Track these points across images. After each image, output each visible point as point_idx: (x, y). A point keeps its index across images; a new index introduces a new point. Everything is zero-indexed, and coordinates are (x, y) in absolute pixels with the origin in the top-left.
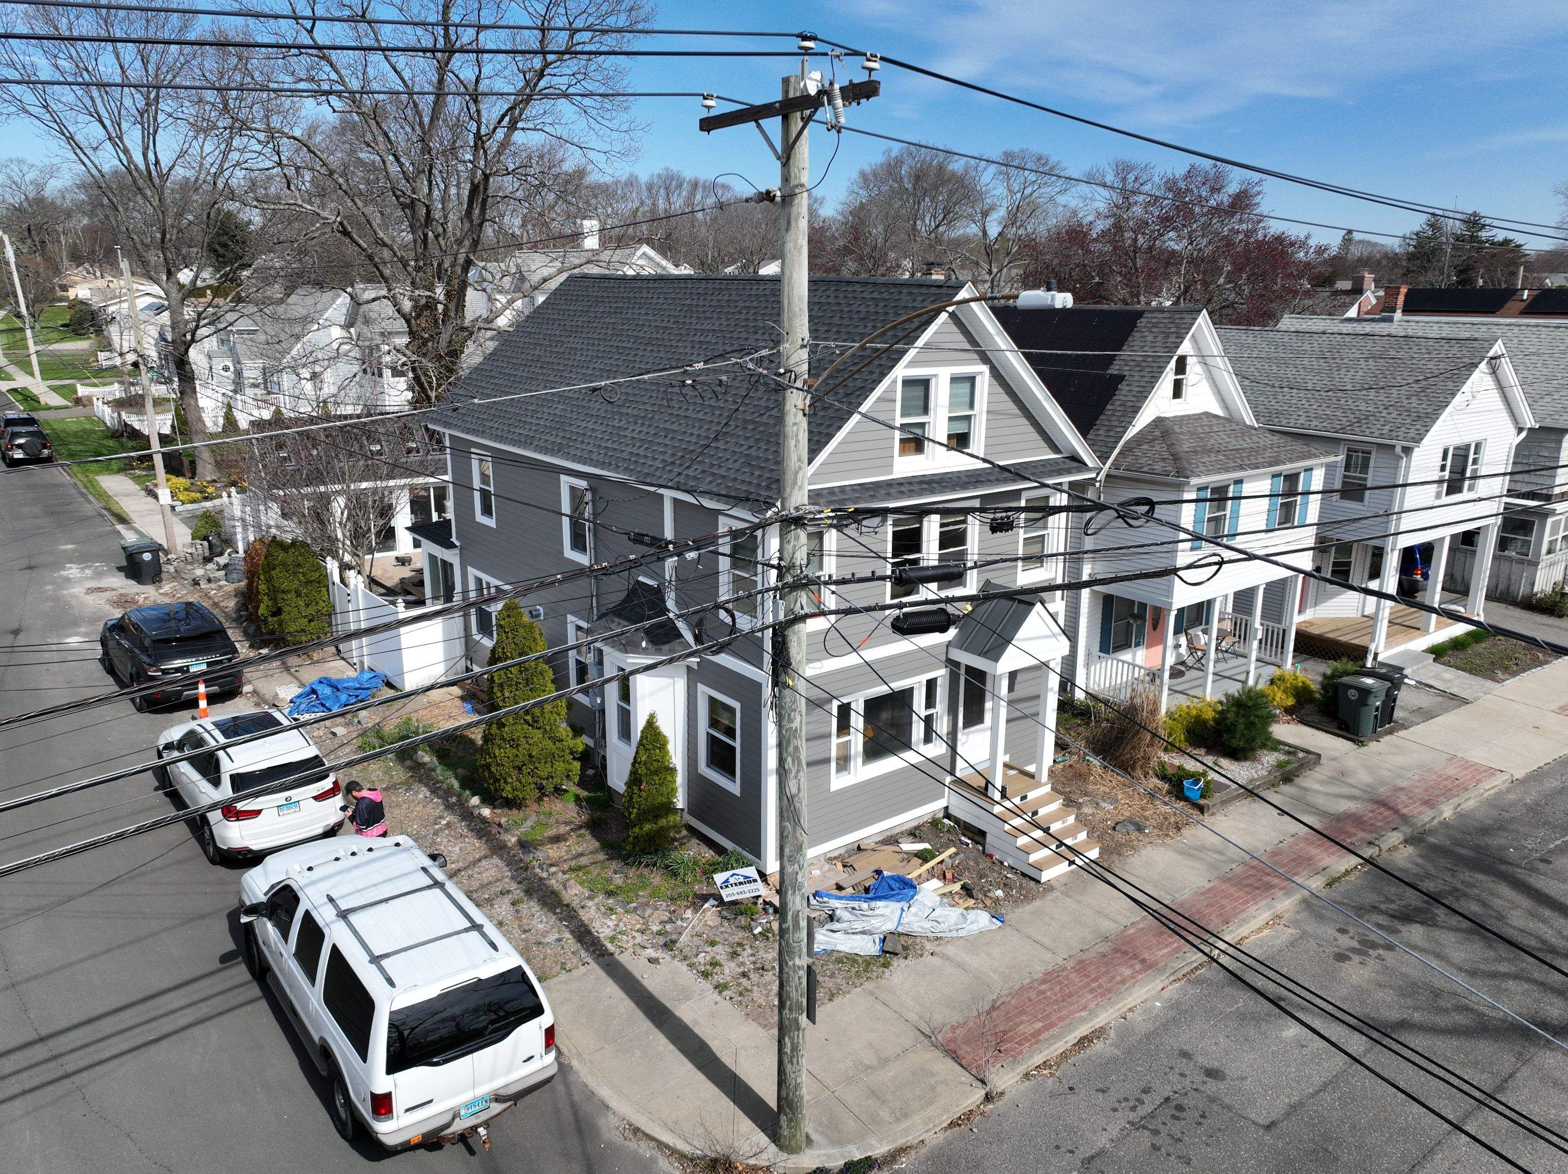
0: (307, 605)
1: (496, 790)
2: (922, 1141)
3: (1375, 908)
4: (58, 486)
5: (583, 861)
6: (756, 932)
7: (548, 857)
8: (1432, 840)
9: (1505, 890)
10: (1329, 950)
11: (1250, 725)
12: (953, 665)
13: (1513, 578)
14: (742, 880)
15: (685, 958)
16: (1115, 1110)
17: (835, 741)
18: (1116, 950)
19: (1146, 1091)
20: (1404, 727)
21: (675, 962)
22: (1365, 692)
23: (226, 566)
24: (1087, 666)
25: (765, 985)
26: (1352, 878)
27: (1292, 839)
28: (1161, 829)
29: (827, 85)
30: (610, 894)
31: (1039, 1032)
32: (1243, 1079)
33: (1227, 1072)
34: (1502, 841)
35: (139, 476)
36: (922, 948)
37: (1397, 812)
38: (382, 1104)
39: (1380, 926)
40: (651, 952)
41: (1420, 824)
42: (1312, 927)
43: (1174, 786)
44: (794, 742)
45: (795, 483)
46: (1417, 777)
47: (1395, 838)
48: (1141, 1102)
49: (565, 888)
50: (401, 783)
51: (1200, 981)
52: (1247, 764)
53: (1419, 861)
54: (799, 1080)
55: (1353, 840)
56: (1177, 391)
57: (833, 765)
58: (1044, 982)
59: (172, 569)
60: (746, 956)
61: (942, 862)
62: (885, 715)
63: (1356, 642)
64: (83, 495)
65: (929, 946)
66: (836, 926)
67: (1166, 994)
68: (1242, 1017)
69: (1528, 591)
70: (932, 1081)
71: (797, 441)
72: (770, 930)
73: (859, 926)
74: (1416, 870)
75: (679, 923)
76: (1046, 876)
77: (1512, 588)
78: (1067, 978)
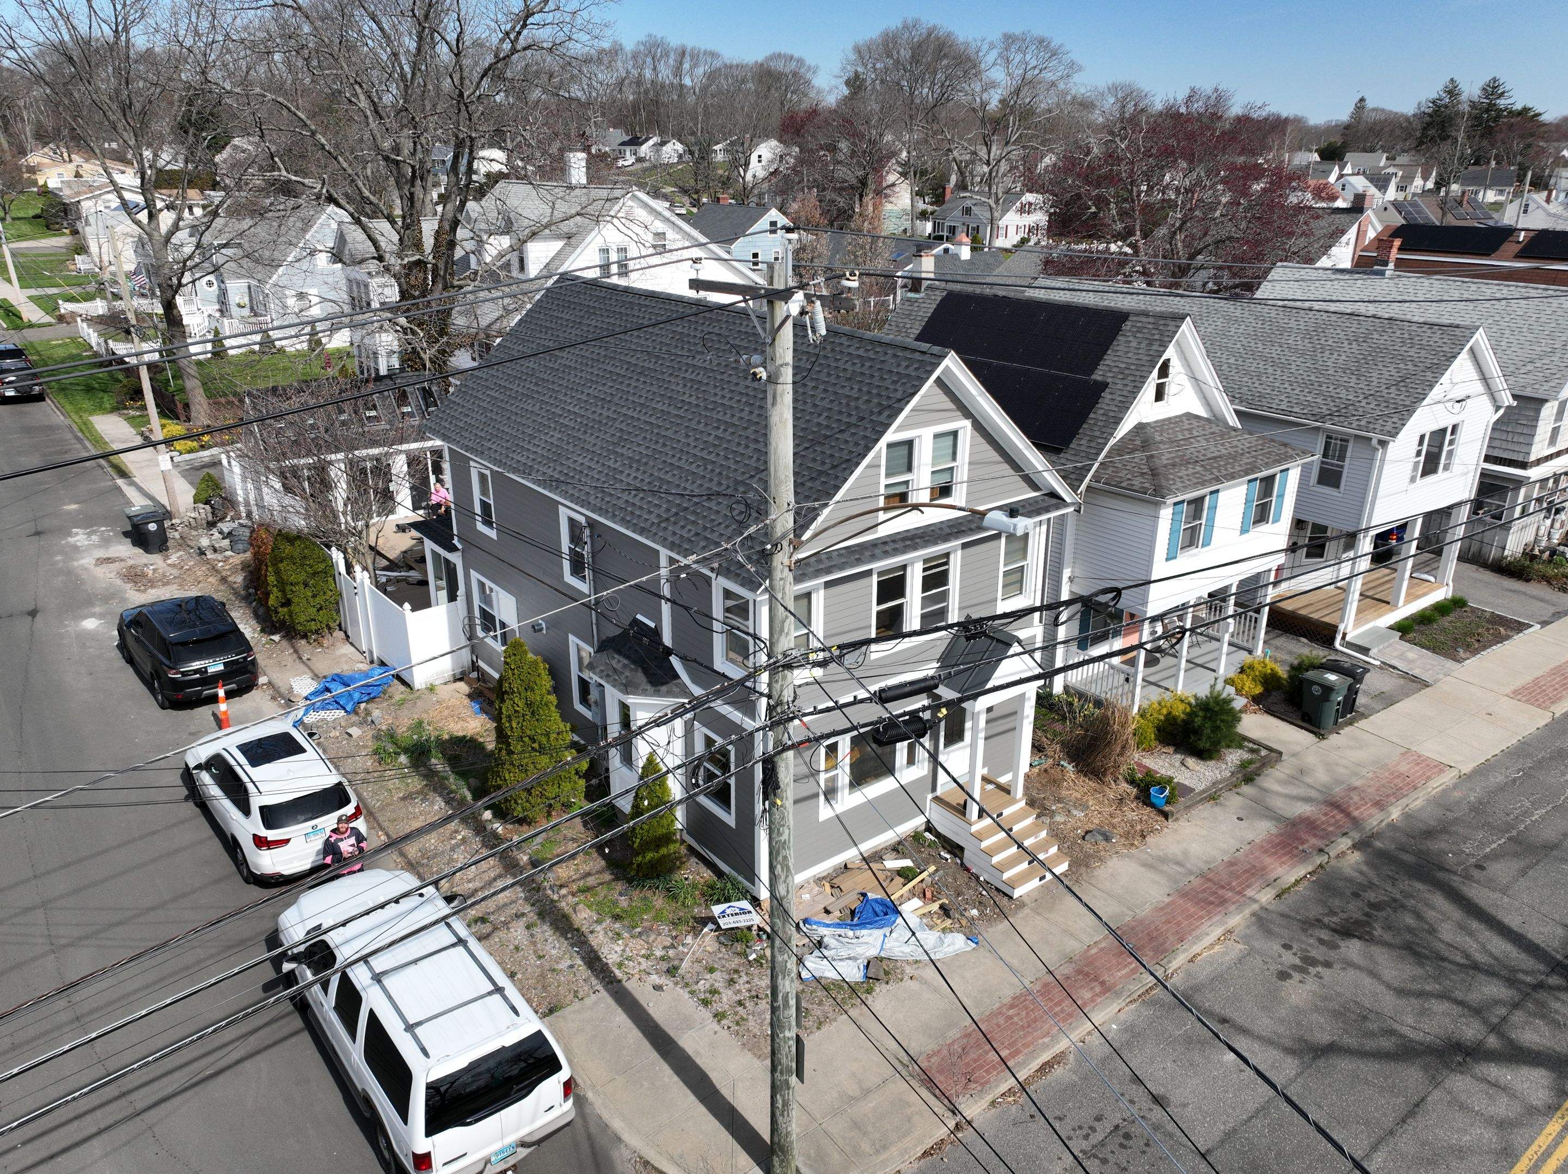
0: (314, 596)
1: (507, 808)
2: (899, 1172)
3: (1318, 920)
4: (51, 428)
5: (591, 881)
6: (751, 958)
7: (558, 878)
8: (1378, 844)
9: (1439, 900)
10: (1274, 967)
13: (1486, 541)
15: (687, 985)
16: (1069, 1138)
17: (823, 777)
18: (1079, 972)
19: (1098, 1119)
20: (1363, 716)
21: (678, 988)
22: (1328, 689)
23: (230, 534)
25: (760, 1014)
26: (1300, 888)
27: (1248, 847)
28: (1127, 839)
30: (617, 918)
32: (1185, 1105)
33: (1172, 1099)
34: (1443, 845)
35: (133, 417)
36: (903, 972)
37: (1348, 815)
38: (424, 1162)
39: (1321, 941)
40: (655, 979)
41: (1368, 828)
42: (1261, 943)
43: (1141, 791)
44: (783, 853)
45: (782, 630)
46: (1370, 775)
47: (1344, 844)
48: (1093, 1129)
49: (575, 911)
50: (417, 793)
51: (1154, 1003)
52: (1213, 764)
53: (1365, 868)
55: (1305, 846)
56: (1159, 396)
57: (821, 798)
58: (1012, 1006)
59: (177, 535)
60: (742, 983)
61: (922, 881)
63: (1326, 619)
64: (77, 438)
65: (908, 970)
66: (824, 953)
67: (1122, 1016)
68: (1189, 1041)
69: (1499, 554)
70: (909, 1111)
72: (763, 957)
73: (844, 953)
74: (1360, 879)
75: (681, 948)
76: (1017, 894)
77: (1485, 549)
78: (1033, 1002)
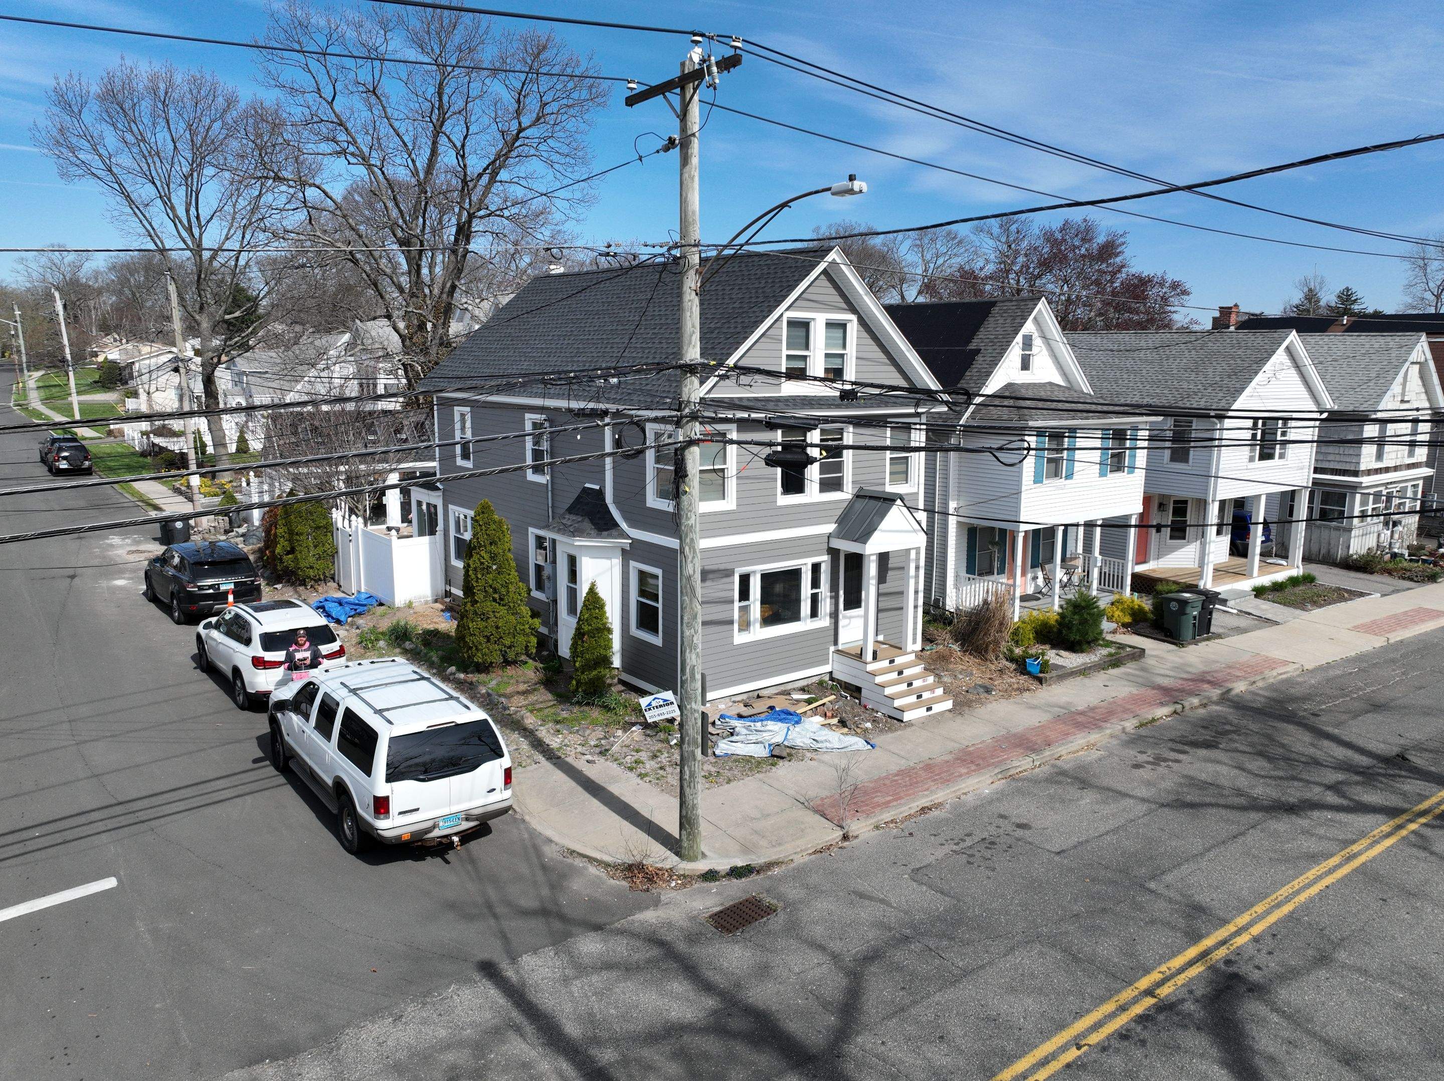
0: (315, 547)
1: (469, 657)
2: (792, 860)
3: (1172, 739)
5: (542, 705)
6: (672, 743)
7: (510, 703)
10: (1129, 762)
11: (1084, 622)
12: (834, 553)
13: (1332, 542)
14: (662, 703)
15: (616, 760)
16: (942, 845)
17: (737, 605)
18: (956, 759)
19: (969, 835)
20: (1219, 636)
21: (608, 763)
22: (1184, 603)
23: (243, 535)
24: (957, 587)
26: (1162, 721)
27: (1113, 700)
28: (1005, 692)
29: (706, 57)
30: (557, 722)
31: (889, 802)
32: (1045, 828)
33: (1033, 825)
36: (803, 756)
38: (382, 805)
39: (1173, 750)
40: (589, 757)
42: (1119, 750)
43: (1019, 665)
44: (691, 535)
45: (690, 343)
46: (1223, 665)
47: (1197, 701)
48: (964, 841)
49: (526, 720)
51: (1022, 779)
52: (1083, 655)
54: (695, 802)
55: (1163, 701)
56: (1025, 365)
57: (736, 626)
58: (897, 775)
60: (663, 758)
61: (824, 705)
62: (778, 588)
63: (1183, 580)
65: (809, 755)
66: (734, 738)
67: (994, 786)
69: (1345, 553)
70: (803, 827)
71: (691, 312)
73: (753, 738)
75: (612, 739)
76: (907, 716)
77: (1332, 551)
78: (916, 773)
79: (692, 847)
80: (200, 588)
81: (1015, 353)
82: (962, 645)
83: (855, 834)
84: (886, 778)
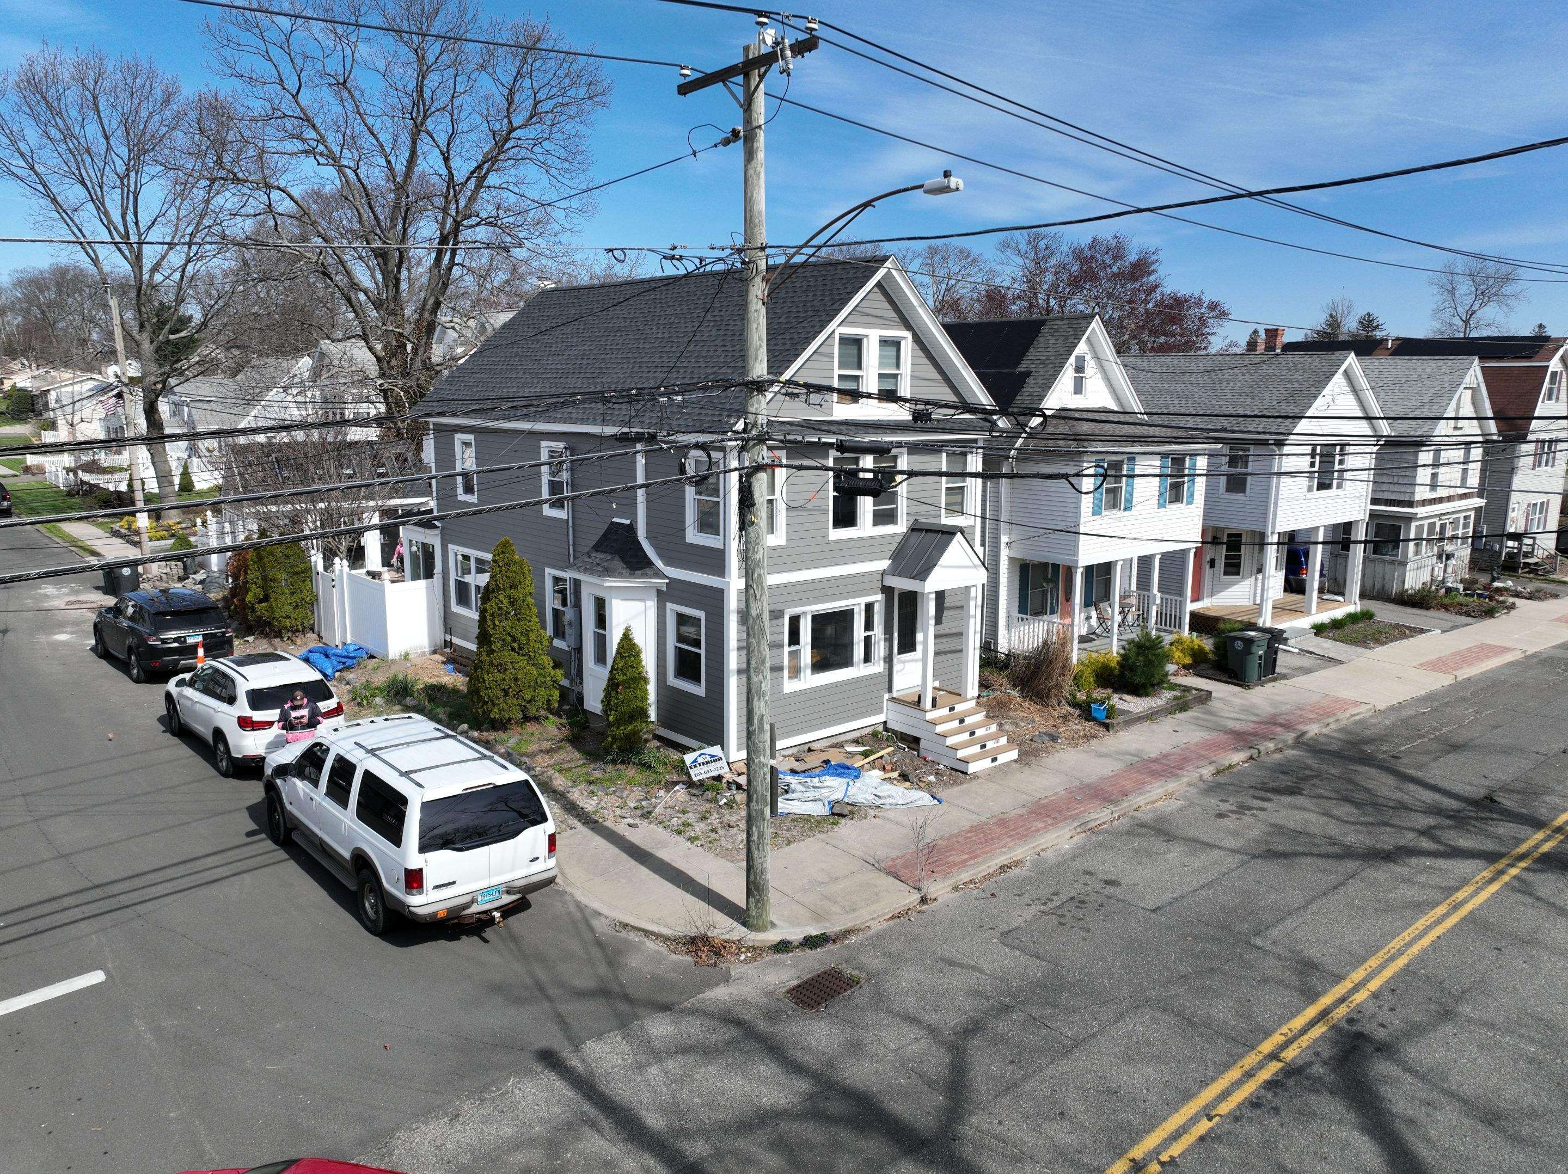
0: (292, 594)
1: (484, 713)
2: (869, 927)
3: (1253, 786)
5: (571, 764)
6: (722, 803)
7: (534, 762)
10: (1212, 811)
11: (1149, 663)
12: (888, 591)
13: (1387, 577)
14: (708, 759)
15: (660, 823)
16: (1028, 905)
17: (787, 649)
18: (1031, 813)
19: (1055, 894)
20: (1284, 677)
21: (652, 826)
22: (1250, 642)
23: (201, 582)
24: (1009, 627)
26: (1234, 770)
27: (1185, 746)
28: (1072, 740)
29: (779, 40)
30: (591, 783)
31: (966, 861)
32: (1135, 884)
33: (1122, 881)
35: (102, 524)
36: (866, 813)
38: (414, 879)
39: (1255, 797)
40: (630, 820)
42: (1199, 799)
43: (1083, 711)
44: (758, 571)
45: (756, 358)
46: (1294, 707)
47: (1272, 745)
48: (1051, 900)
49: (551, 780)
51: (1103, 832)
52: (1148, 698)
54: (764, 866)
55: (1237, 746)
56: (1078, 388)
57: (786, 673)
58: (970, 831)
60: (714, 819)
61: (881, 757)
62: (830, 631)
65: (872, 812)
66: (789, 796)
67: (1074, 840)
69: (1400, 589)
70: (876, 890)
71: (758, 324)
72: (734, 801)
73: (811, 795)
75: (654, 800)
76: (972, 768)
77: (1387, 587)
78: (990, 829)
79: (761, 916)
80: (164, 641)
81: (1067, 375)
82: (1022, 691)
83: (933, 897)
84: (959, 834)
